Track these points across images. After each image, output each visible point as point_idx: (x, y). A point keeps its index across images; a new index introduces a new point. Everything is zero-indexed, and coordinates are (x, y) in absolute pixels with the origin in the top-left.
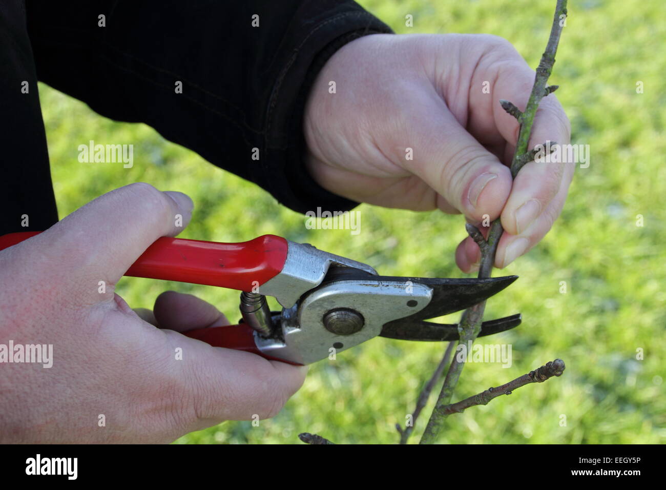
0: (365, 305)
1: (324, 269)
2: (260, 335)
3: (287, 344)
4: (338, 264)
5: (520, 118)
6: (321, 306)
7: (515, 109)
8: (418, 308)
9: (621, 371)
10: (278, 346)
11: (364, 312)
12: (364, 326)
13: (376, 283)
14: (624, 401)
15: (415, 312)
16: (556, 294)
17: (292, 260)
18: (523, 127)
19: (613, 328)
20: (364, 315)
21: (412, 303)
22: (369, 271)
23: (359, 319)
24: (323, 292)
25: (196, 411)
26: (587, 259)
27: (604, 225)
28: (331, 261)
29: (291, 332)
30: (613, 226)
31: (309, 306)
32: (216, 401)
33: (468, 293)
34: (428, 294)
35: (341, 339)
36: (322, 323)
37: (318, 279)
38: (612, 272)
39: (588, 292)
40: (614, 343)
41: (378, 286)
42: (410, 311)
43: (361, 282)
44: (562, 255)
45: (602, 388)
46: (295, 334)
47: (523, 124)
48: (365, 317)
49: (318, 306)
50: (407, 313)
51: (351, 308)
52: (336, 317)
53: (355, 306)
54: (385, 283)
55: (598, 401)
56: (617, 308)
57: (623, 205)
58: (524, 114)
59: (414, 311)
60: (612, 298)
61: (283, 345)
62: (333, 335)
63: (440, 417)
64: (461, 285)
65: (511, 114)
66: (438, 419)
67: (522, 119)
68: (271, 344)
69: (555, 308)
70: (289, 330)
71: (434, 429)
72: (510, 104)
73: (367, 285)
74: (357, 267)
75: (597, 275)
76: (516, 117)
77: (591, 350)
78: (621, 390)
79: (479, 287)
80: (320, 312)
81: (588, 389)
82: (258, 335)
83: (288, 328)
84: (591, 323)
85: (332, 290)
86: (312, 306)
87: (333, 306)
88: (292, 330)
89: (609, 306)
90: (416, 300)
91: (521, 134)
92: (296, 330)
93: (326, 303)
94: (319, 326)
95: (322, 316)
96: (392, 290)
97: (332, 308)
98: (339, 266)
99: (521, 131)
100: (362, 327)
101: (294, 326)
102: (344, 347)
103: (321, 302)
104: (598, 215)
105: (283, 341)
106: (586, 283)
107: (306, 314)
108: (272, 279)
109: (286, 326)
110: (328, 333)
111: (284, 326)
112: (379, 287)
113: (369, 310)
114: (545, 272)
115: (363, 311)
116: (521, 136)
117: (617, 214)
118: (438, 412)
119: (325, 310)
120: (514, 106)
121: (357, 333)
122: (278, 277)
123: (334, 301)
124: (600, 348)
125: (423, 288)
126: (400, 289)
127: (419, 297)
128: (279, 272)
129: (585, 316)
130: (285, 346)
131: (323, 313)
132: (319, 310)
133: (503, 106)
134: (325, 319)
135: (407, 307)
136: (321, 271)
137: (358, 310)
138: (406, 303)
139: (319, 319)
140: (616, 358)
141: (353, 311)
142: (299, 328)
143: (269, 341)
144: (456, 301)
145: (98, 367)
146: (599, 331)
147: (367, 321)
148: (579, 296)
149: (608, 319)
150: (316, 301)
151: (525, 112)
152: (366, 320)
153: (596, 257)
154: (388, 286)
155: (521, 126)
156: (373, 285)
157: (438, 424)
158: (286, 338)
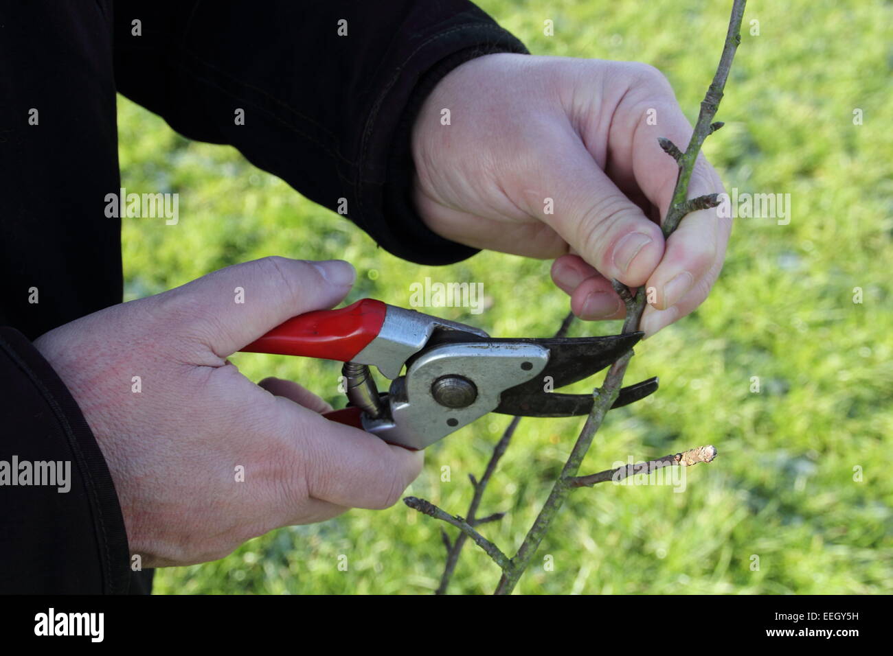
0: (475, 371)
1: (427, 332)
2: (368, 416)
3: (396, 423)
4: (444, 327)
5: (681, 160)
6: (427, 373)
7: (675, 149)
8: (535, 372)
9: (788, 472)
10: (388, 426)
11: (476, 379)
12: (478, 397)
13: (486, 345)
14: (788, 512)
15: (531, 377)
16: (706, 371)
17: (390, 323)
18: (682, 172)
19: (779, 417)
20: (476, 382)
21: (527, 366)
22: (479, 334)
23: (470, 387)
24: (428, 357)
25: (308, 482)
26: (747, 324)
27: (772, 281)
28: (436, 324)
29: (398, 408)
30: (785, 282)
31: (415, 374)
32: (329, 473)
33: (590, 354)
34: (544, 355)
35: (455, 414)
36: (431, 394)
37: (420, 343)
38: (781, 342)
39: (747, 370)
40: (780, 436)
41: (488, 347)
42: (526, 376)
43: (470, 345)
44: (715, 321)
45: (760, 493)
46: (403, 409)
47: (683, 169)
48: (477, 385)
49: (424, 374)
50: (523, 378)
51: (460, 374)
52: (444, 385)
53: (465, 371)
54: (496, 345)
55: (754, 511)
56: (786, 391)
57: (802, 254)
58: (685, 156)
59: (530, 375)
60: (779, 377)
61: (392, 424)
62: (445, 409)
63: (566, 490)
64: (581, 345)
65: (670, 154)
66: (562, 492)
67: (683, 161)
68: (379, 425)
69: (702, 390)
70: (397, 406)
71: (557, 502)
72: (670, 143)
73: (475, 347)
74: (465, 330)
75: (761, 347)
76: (675, 158)
77: (747, 445)
78: (787, 497)
79: (600, 346)
80: (428, 381)
81: (743, 495)
82: (366, 416)
83: (396, 403)
84: (750, 410)
85: (438, 354)
86: (418, 374)
87: (441, 372)
88: (400, 405)
89: (775, 388)
90: (530, 361)
91: (681, 179)
92: (405, 405)
93: (432, 370)
94: (428, 398)
95: (430, 386)
96: (503, 352)
97: (439, 376)
98: (445, 330)
99: (681, 176)
100: (475, 398)
101: (401, 401)
102: (459, 424)
103: (427, 368)
104: (765, 266)
105: (391, 420)
106: (745, 358)
107: (411, 385)
108: (370, 344)
109: (394, 402)
110: (440, 407)
111: (391, 403)
112: (489, 349)
113: (480, 376)
114: (690, 343)
115: (473, 377)
116: (680, 181)
117: (790, 264)
118: (562, 484)
119: (432, 378)
120: (674, 146)
121: (471, 406)
122: (375, 341)
123: (441, 366)
124: (762, 442)
125: (537, 348)
126: (512, 350)
127: (534, 358)
128: (375, 336)
129: (743, 401)
130: (394, 425)
131: (431, 382)
132: (427, 379)
133: (661, 145)
134: (434, 389)
135: (522, 370)
136: (423, 334)
137: (468, 376)
138: (520, 365)
139: (428, 389)
140: (782, 456)
141: (463, 378)
142: (408, 402)
143: (377, 421)
144: (579, 364)
145: (203, 421)
146: (759, 421)
147: (480, 391)
148: (736, 374)
149: (772, 405)
150: (421, 368)
151: (686, 154)
152: (478, 388)
153: (760, 323)
154: (498, 347)
155: (680, 169)
156: (482, 347)
157: (562, 497)
158: (394, 416)
